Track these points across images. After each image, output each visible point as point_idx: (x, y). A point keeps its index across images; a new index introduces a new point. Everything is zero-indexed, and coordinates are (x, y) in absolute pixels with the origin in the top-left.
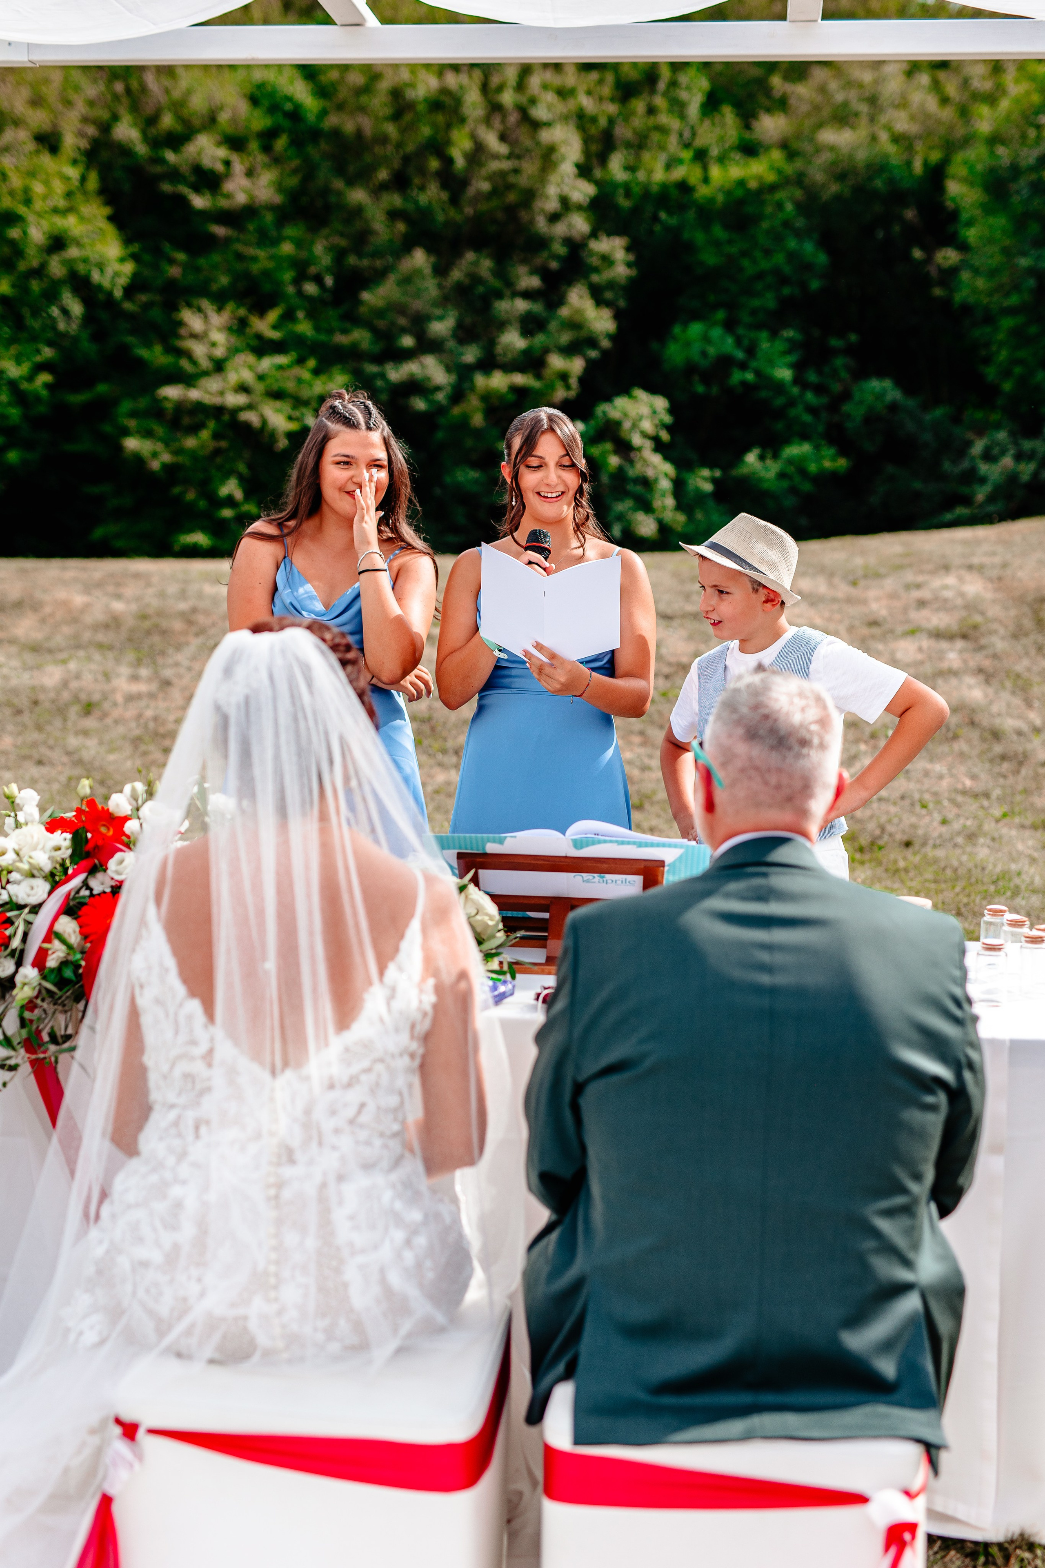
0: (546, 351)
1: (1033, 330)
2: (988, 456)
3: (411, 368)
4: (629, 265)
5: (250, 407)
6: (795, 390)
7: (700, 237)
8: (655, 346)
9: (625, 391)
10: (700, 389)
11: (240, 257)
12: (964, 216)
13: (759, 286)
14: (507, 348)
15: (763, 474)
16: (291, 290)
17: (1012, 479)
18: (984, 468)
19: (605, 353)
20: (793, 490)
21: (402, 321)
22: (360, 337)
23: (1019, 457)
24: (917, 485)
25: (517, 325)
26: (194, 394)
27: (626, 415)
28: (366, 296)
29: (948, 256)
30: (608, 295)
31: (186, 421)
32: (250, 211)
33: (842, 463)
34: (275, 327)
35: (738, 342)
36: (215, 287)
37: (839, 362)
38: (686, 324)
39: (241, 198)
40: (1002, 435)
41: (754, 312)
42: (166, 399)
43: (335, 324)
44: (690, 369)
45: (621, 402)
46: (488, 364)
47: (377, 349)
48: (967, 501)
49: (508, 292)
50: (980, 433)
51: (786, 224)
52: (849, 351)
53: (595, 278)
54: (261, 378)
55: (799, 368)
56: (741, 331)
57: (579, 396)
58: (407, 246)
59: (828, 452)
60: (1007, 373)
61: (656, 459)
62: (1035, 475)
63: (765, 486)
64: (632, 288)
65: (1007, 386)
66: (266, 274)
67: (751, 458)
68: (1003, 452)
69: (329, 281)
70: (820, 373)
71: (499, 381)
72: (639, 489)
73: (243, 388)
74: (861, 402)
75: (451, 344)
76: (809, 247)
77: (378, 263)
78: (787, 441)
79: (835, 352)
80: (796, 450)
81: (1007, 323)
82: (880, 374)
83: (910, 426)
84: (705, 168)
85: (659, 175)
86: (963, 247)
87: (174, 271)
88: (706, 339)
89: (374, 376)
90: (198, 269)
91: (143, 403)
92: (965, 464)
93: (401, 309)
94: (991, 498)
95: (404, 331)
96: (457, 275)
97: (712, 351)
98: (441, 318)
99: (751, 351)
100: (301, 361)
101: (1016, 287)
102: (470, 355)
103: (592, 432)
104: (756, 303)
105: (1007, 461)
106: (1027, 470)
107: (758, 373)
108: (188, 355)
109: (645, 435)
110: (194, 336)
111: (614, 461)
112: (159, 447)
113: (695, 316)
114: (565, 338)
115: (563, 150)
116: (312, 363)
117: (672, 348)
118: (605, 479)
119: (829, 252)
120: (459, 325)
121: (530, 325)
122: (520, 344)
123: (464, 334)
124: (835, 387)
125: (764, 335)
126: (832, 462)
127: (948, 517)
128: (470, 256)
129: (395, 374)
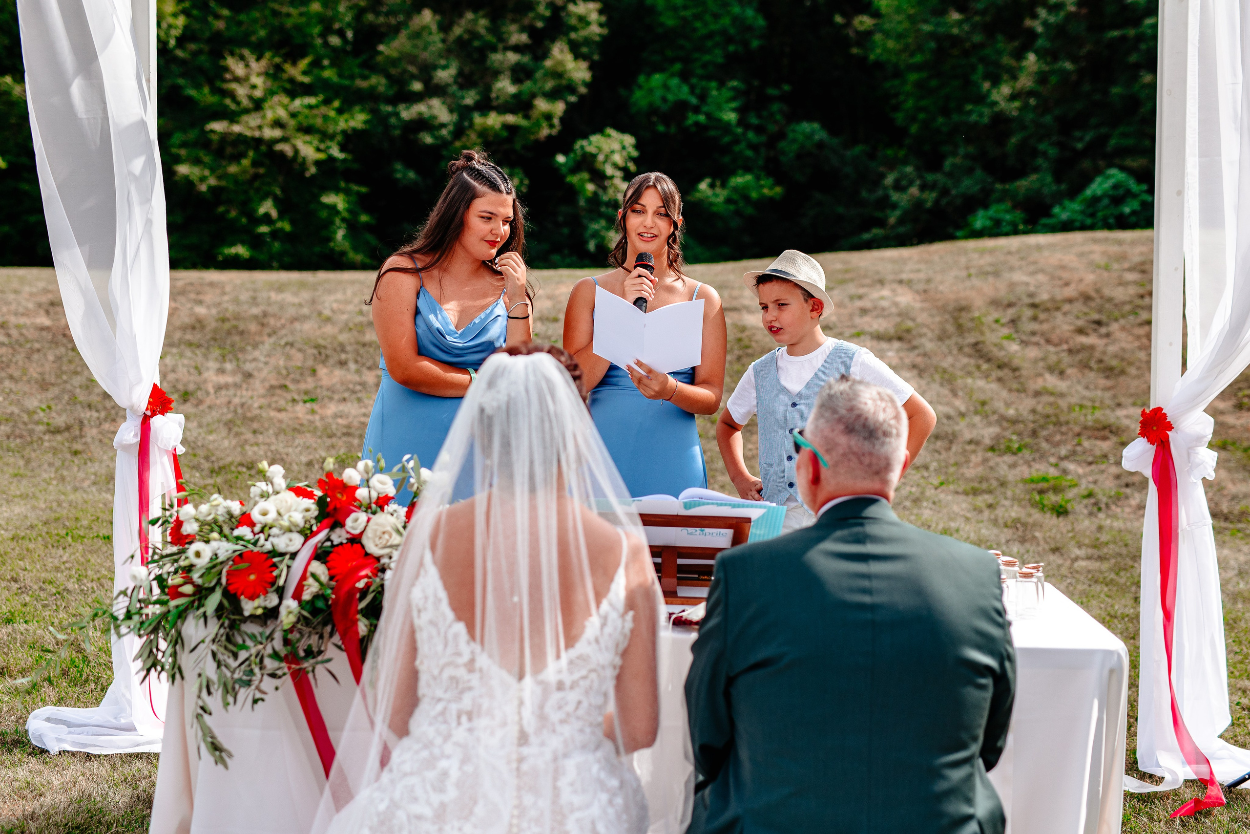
0: (533, 96)
1: (934, 83)
2: (899, 187)
3: (420, 108)
4: (601, 25)
5: (284, 139)
6: (739, 130)
8: (623, 92)
9: (600, 130)
10: (661, 128)
11: (275, 13)
13: (709, 44)
14: (501, 93)
15: (713, 200)
16: (319, 41)
17: (918, 205)
18: (895, 196)
19: (582, 97)
20: (738, 213)
21: (412, 69)
22: (377, 82)
23: (923, 188)
24: (840, 210)
25: (508, 73)
26: (236, 128)
27: (600, 149)
28: (381, 48)
29: (864, 22)
30: (585, 50)
31: (229, 150)
33: (779, 191)
34: (305, 73)
35: (693, 90)
36: (253, 39)
37: (775, 107)
38: (649, 75)
40: (909, 169)
41: (704, 66)
42: (212, 131)
43: (357, 71)
44: (653, 111)
45: (595, 139)
46: (485, 106)
47: (391, 93)
48: (881, 223)
49: (500, 46)
50: (892, 165)
52: (782, 98)
53: (573, 35)
54: (293, 115)
55: (742, 111)
56: (694, 81)
57: (560, 132)
58: (417, 7)
59: (767, 182)
62: (937, 202)
63: (715, 209)
64: (604, 44)
65: (914, 129)
66: (297, 28)
67: (703, 186)
68: (911, 183)
69: (350, 34)
70: (759, 117)
71: (494, 120)
72: (609, 210)
73: (278, 124)
74: (794, 141)
75: (454, 88)
76: (750, 13)
77: (393, 21)
78: (733, 173)
79: (772, 99)
80: (739, 180)
81: (913, 77)
82: (810, 119)
83: (835, 161)
86: (876, 14)
87: (219, 25)
88: (666, 87)
89: (390, 115)
90: (240, 24)
91: (193, 135)
92: (880, 193)
93: (412, 59)
94: (901, 221)
95: (414, 77)
96: (457, 31)
97: (671, 97)
98: (445, 67)
99: (703, 97)
100: (327, 102)
101: (920, 49)
102: (470, 98)
103: (571, 163)
104: (707, 58)
105: (914, 190)
106: (930, 197)
107: (709, 116)
108: (232, 95)
109: (616, 166)
110: (237, 80)
111: (590, 187)
112: (207, 172)
113: (657, 68)
114: (549, 85)
116: (337, 104)
117: (638, 94)
118: (582, 203)
119: (767, 17)
120: (460, 73)
121: (519, 74)
122: (512, 89)
123: (465, 81)
124: (772, 128)
125: (713, 84)
126: (770, 190)
127: (866, 236)
128: (470, 16)
129: (407, 113)
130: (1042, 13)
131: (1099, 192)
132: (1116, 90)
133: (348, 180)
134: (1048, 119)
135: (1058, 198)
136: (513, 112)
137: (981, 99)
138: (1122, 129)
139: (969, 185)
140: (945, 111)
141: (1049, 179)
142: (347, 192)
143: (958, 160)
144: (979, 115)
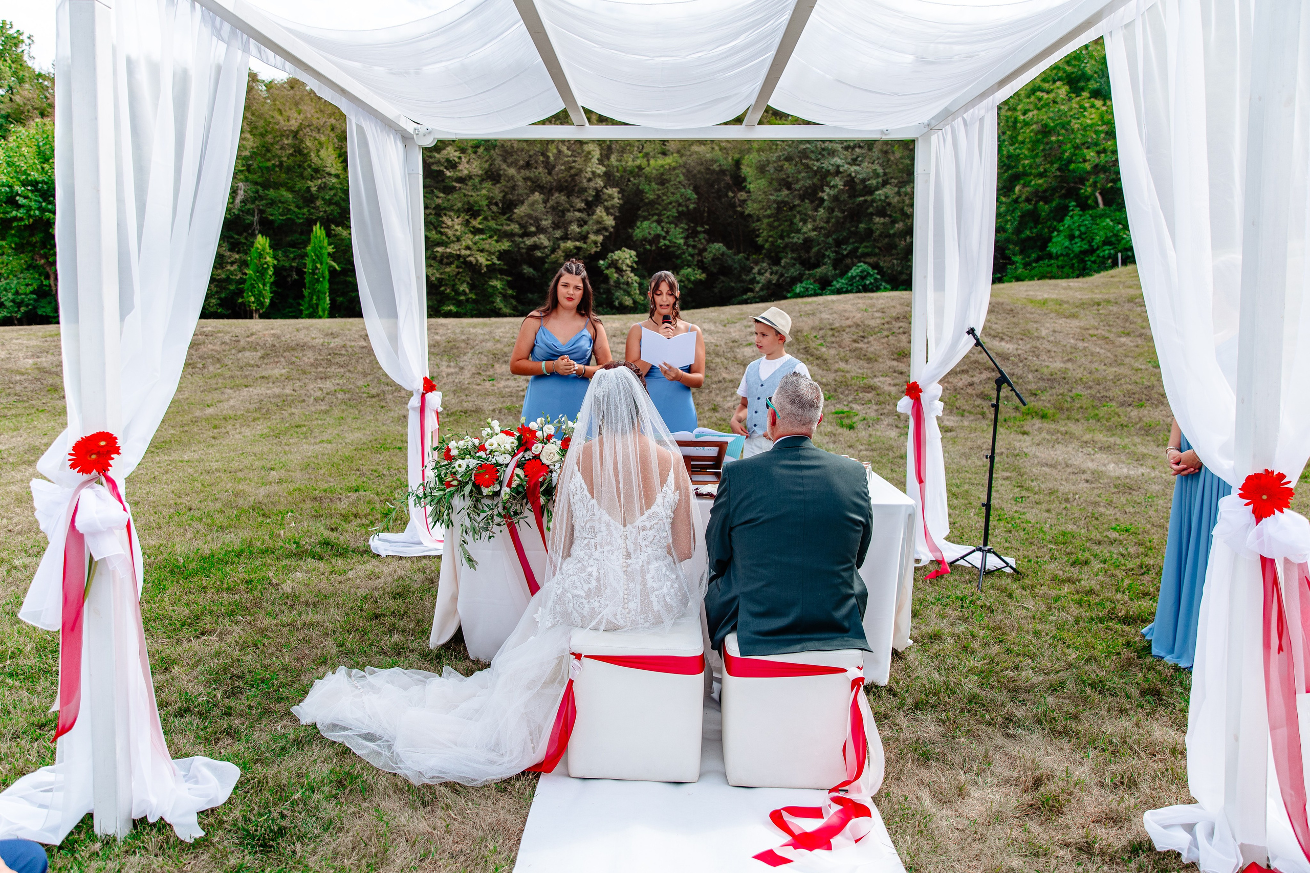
0: (588, 233)
1: (776, 224)
2: (760, 273)
3: (535, 239)
4: (620, 199)
5: (470, 256)
6: (685, 248)
7: (647, 188)
8: (630, 230)
9: (620, 249)
10: (648, 247)
11: (465, 195)
12: (749, 180)
13: (670, 206)
14: (573, 231)
16: (486, 209)
17: (770, 282)
18: (758, 278)
19: (611, 233)
21: (531, 221)
22: (515, 227)
23: (771, 274)
24: (733, 284)
25: (576, 222)
26: (448, 250)
27: (619, 257)
28: (516, 211)
29: (742, 195)
30: (612, 210)
31: (445, 260)
32: (470, 177)
33: (703, 276)
34: (480, 223)
35: (663, 228)
36: (455, 207)
37: (702, 236)
38: (642, 222)
39: (466, 172)
40: (765, 265)
41: (668, 217)
42: (437, 252)
43: (504, 222)
44: (644, 240)
45: (618, 252)
46: (565, 238)
47: (521, 232)
48: (752, 290)
49: (572, 209)
50: (757, 263)
51: (680, 182)
53: (606, 203)
54: (475, 244)
55: (686, 238)
56: (663, 224)
57: (601, 250)
58: (533, 191)
59: (698, 272)
60: (767, 241)
61: (632, 275)
62: (778, 280)
64: (621, 207)
65: (767, 246)
66: (476, 202)
68: (766, 271)
69: (500, 205)
70: (694, 241)
71: (570, 244)
72: (625, 287)
73: (468, 248)
74: (711, 252)
75: (550, 230)
76: (689, 192)
77: (521, 198)
78: (682, 268)
79: (699, 232)
80: (686, 271)
81: (766, 221)
82: (718, 242)
83: (730, 262)
84: (648, 161)
85: (630, 163)
86: (748, 192)
87: (439, 201)
88: (650, 227)
89: (520, 242)
90: (448, 200)
91: (429, 253)
92: (751, 276)
93: (529, 216)
94: (762, 289)
95: (531, 224)
96: (551, 203)
97: (652, 232)
98: (546, 220)
99: (667, 232)
100: (491, 237)
101: (769, 207)
102: (558, 234)
103: (606, 264)
104: (669, 213)
106: (774, 278)
108: (446, 235)
109: (628, 266)
110: (448, 227)
111: (616, 275)
113: (646, 219)
114: (595, 227)
115: (593, 153)
116: (495, 238)
117: (637, 231)
118: (612, 282)
119: (697, 193)
120: (553, 223)
121: (582, 223)
122: (578, 230)
123: (556, 226)
124: (700, 246)
125: (673, 226)
126: (700, 276)
127: (745, 297)
128: (557, 195)
129: (529, 241)
130: (827, 189)
131: (854, 274)
132: (862, 226)
133: (501, 274)
134: (830, 240)
135: (835, 277)
136: (578, 241)
137: (798, 231)
138: (865, 244)
139: (793, 272)
140: (782, 237)
141: (831, 268)
142: (501, 280)
143: (788, 261)
144: (797, 239)
